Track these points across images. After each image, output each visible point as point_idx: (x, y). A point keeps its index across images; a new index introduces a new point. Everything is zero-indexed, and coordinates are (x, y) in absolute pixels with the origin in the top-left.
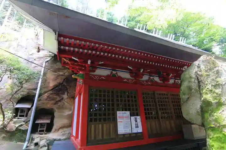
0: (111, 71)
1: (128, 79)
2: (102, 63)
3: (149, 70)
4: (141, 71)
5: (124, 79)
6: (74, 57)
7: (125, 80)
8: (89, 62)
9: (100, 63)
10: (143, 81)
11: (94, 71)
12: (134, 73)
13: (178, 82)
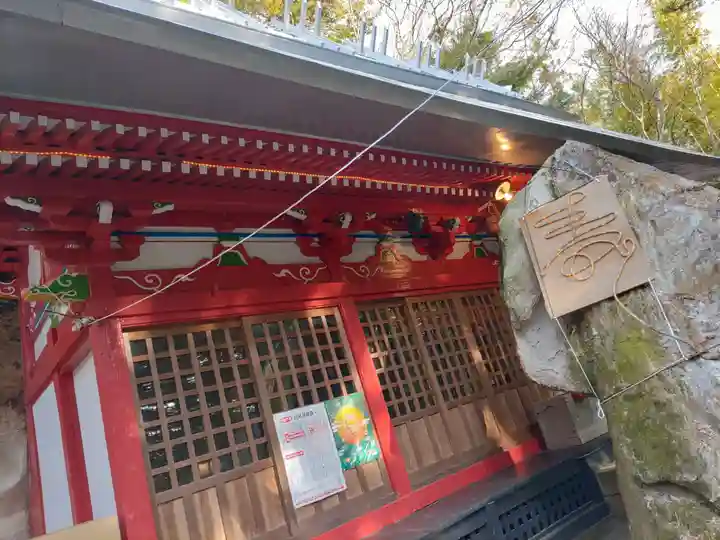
0: (215, 239)
1: (294, 268)
2: (170, 208)
3: (373, 216)
4: (346, 225)
5: (279, 268)
6: (13, 197)
7: (283, 273)
8: (106, 213)
9: (159, 211)
10: (356, 265)
11: (133, 254)
12: (315, 236)
13: (482, 245)
